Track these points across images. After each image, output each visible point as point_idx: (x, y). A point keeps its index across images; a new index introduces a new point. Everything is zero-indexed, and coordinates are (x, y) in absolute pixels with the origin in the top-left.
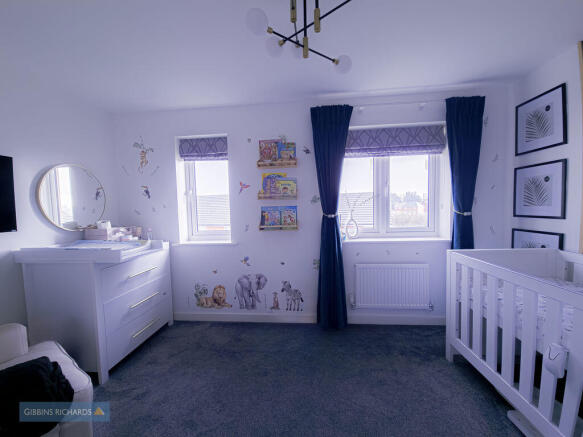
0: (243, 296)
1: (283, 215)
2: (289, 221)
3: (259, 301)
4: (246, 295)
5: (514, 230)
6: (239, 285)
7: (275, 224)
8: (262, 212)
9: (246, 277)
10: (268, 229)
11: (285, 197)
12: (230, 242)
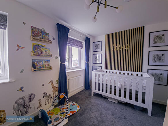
0: (19, 110)
1: (44, 64)
2: (47, 66)
3: (30, 108)
4: (21, 108)
5: (93, 66)
6: (16, 105)
7: (42, 68)
8: (33, 62)
9: (21, 98)
10: (38, 70)
11: (46, 56)
12: (8, 80)
